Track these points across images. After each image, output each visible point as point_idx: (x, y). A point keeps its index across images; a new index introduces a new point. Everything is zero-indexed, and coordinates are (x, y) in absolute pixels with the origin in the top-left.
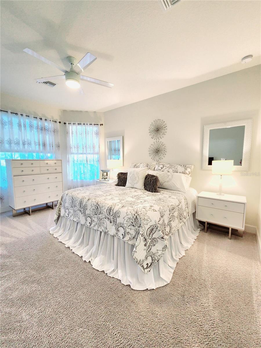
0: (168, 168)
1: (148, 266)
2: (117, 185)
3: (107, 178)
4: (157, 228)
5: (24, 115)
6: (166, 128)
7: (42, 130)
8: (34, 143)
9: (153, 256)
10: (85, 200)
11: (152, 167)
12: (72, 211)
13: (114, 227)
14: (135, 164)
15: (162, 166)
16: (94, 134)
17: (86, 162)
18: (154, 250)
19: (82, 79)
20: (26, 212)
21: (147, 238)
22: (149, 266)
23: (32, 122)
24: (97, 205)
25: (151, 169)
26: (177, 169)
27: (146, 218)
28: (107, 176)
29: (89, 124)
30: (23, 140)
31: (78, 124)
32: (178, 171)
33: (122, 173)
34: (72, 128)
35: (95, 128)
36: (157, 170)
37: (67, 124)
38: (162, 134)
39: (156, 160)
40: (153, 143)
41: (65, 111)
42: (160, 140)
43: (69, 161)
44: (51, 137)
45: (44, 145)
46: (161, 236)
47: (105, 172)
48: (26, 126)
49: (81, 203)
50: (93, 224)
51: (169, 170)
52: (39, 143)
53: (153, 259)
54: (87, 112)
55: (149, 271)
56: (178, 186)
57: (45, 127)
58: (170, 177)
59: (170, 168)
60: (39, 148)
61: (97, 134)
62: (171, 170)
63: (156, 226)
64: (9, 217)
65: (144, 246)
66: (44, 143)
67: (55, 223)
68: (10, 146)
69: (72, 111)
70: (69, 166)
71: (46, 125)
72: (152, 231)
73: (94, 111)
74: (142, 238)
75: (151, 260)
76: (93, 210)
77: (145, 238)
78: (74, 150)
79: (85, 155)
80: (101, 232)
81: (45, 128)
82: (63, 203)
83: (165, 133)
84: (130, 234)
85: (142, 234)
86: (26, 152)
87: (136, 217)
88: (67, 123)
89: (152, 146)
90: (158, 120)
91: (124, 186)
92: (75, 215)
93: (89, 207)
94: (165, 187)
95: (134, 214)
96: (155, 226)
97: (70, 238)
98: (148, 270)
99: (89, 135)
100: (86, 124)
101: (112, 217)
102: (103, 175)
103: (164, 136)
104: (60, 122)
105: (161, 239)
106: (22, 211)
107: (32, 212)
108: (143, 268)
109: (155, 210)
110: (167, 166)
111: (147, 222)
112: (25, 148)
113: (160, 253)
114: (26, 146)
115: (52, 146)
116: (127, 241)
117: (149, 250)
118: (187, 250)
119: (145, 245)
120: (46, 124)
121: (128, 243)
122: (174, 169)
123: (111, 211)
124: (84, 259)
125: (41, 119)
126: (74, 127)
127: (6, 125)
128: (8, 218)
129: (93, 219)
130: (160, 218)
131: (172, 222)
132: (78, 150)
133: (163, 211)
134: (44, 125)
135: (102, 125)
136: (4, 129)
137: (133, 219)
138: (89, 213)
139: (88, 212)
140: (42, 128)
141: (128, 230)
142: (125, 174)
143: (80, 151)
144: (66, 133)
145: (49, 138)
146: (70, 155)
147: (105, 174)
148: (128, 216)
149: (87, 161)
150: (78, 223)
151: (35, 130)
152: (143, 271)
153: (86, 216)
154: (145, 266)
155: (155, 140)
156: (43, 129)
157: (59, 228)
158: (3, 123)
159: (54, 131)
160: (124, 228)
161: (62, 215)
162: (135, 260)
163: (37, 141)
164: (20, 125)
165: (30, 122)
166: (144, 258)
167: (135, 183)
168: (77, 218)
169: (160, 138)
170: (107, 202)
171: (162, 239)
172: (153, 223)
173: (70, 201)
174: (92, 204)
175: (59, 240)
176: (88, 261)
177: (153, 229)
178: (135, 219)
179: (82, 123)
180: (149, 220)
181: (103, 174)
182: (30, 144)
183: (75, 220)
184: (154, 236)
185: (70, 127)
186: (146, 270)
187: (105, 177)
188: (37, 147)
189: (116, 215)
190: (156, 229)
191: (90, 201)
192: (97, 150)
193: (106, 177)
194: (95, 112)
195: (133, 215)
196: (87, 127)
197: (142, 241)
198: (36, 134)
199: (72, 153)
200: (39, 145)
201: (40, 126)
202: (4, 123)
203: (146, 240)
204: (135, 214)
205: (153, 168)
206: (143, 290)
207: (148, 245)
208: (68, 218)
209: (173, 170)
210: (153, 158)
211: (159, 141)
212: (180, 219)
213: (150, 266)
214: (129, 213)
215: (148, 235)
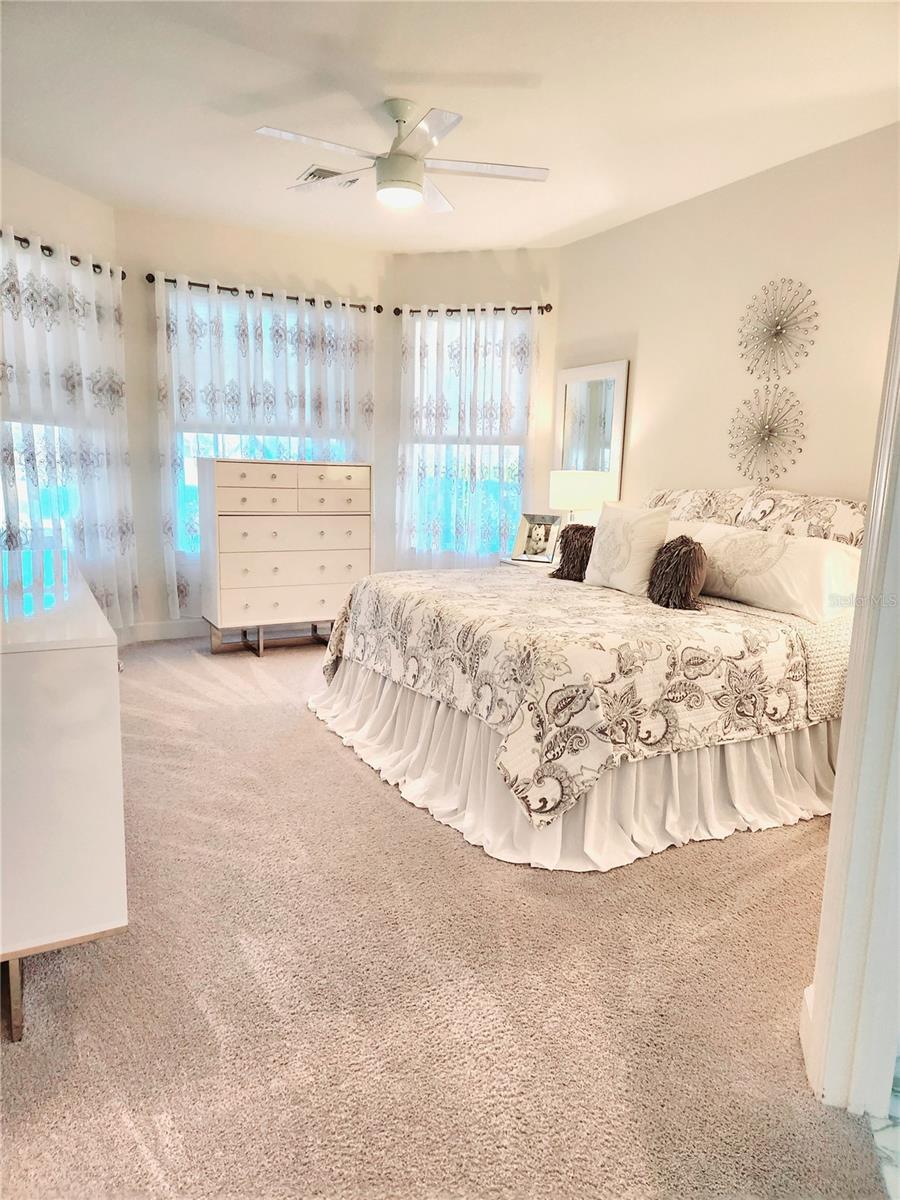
0: (792, 516)
1: (544, 806)
2: (558, 575)
3: (544, 550)
4: (588, 699)
5: (258, 292)
6: (816, 321)
7: (312, 345)
8: (285, 396)
9: (566, 783)
10: (410, 604)
11: (727, 506)
12: (372, 641)
13: (469, 686)
14: (662, 493)
15: (766, 505)
16: (508, 354)
17: (468, 475)
18: (569, 762)
19: (432, 170)
20: (247, 644)
21: (546, 717)
22: (549, 807)
23: (283, 318)
24: (437, 620)
25: (721, 517)
26: (829, 520)
27: (554, 660)
28: (546, 540)
29: (490, 307)
30: (252, 386)
31: (448, 310)
32: (833, 531)
33: (578, 529)
34: (423, 327)
35: (516, 325)
36: (743, 523)
37: (406, 315)
38: (793, 350)
39: (756, 476)
40: (750, 396)
41: (400, 258)
42: (787, 381)
43: (403, 472)
44: (343, 372)
45: (318, 406)
46: (599, 726)
47: (540, 525)
48: (260, 335)
49: (397, 613)
50: (423, 677)
51: (793, 524)
52: (302, 396)
53: (567, 791)
54: (488, 253)
55: (548, 823)
56: (795, 592)
57: (323, 333)
58: (772, 553)
59: (797, 514)
60: (302, 417)
61: (523, 351)
62: (800, 526)
63: (584, 692)
64: (200, 651)
65: (533, 740)
66: (319, 396)
67: (324, 678)
68: (213, 412)
69: (429, 256)
70: (403, 491)
71: (326, 324)
72: (569, 703)
73: (519, 245)
74: (529, 715)
75: (559, 794)
76: (426, 633)
77: (538, 716)
78: (424, 425)
79: (466, 449)
80: (439, 703)
81: (323, 339)
82: (351, 615)
83: (809, 348)
84: (506, 705)
85: (533, 703)
86: (258, 431)
87: (528, 655)
88: (406, 309)
89: (744, 409)
90: (783, 281)
91: (581, 580)
92: (379, 655)
93: (416, 627)
94: (743, 596)
95: (525, 648)
96: (581, 691)
97: (360, 725)
98: (546, 818)
99: (489, 357)
100: (478, 310)
101: (468, 655)
102: (530, 537)
103: (801, 359)
104: (379, 309)
105: (599, 735)
106: (238, 640)
107: (265, 648)
108: (528, 806)
109: (598, 646)
110: (789, 503)
111: (556, 672)
112: (254, 416)
113: (587, 775)
114: (259, 409)
115: (346, 410)
116: (494, 727)
117: (550, 756)
118: (749, 830)
119: (538, 738)
120: (329, 319)
121: (498, 730)
122: (814, 521)
123: (470, 636)
124: (384, 776)
125: (312, 302)
126: (433, 324)
127: (202, 336)
128: (197, 655)
129: (424, 662)
130: (613, 675)
131: (679, 707)
132: (440, 426)
133: (637, 655)
134: (322, 324)
135: (549, 308)
136: (198, 348)
137: (519, 661)
138: (415, 645)
139: (412, 642)
140: (314, 337)
141: (501, 694)
142: (588, 532)
143: (451, 427)
144: (400, 354)
145: (338, 377)
146: (408, 449)
147: (541, 531)
148: (507, 653)
149: (473, 473)
150: (385, 678)
151: (290, 348)
152: (527, 814)
153: (409, 655)
154: (536, 805)
155: (764, 382)
156: (316, 343)
157: (334, 696)
158: (195, 327)
159: (356, 348)
160: (493, 686)
161: (346, 653)
162: (501, 771)
163: (294, 388)
164: (243, 334)
165: (276, 318)
166: (531, 777)
167: (615, 567)
168: (385, 664)
169: (783, 373)
170: (465, 611)
171: (602, 736)
172: (576, 679)
173: (371, 608)
174: (426, 616)
175: (331, 726)
176: (392, 783)
177: (573, 698)
178: (523, 662)
179: (464, 308)
180: (562, 666)
181: (531, 530)
182: (270, 402)
183: (379, 669)
184: (574, 723)
185: (418, 325)
186: (536, 818)
187: (535, 547)
188: (295, 412)
189: (479, 649)
190: (584, 699)
191: (422, 607)
192: (514, 423)
193: (542, 544)
194: (522, 251)
195: (522, 649)
196: (482, 324)
197: (528, 723)
198: (293, 360)
199: (418, 439)
200: (302, 405)
201: (307, 329)
202: (198, 330)
203: (541, 723)
204: (528, 647)
205: (733, 515)
206: (516, 864)
207: (546, 741)
208: (362, 663)
209: (811, 525)
210: (744, 467)
211: (777, 387)
212: (742, 714)
213: (553, 809)
214: (513, 642)
215: (551, 711)
